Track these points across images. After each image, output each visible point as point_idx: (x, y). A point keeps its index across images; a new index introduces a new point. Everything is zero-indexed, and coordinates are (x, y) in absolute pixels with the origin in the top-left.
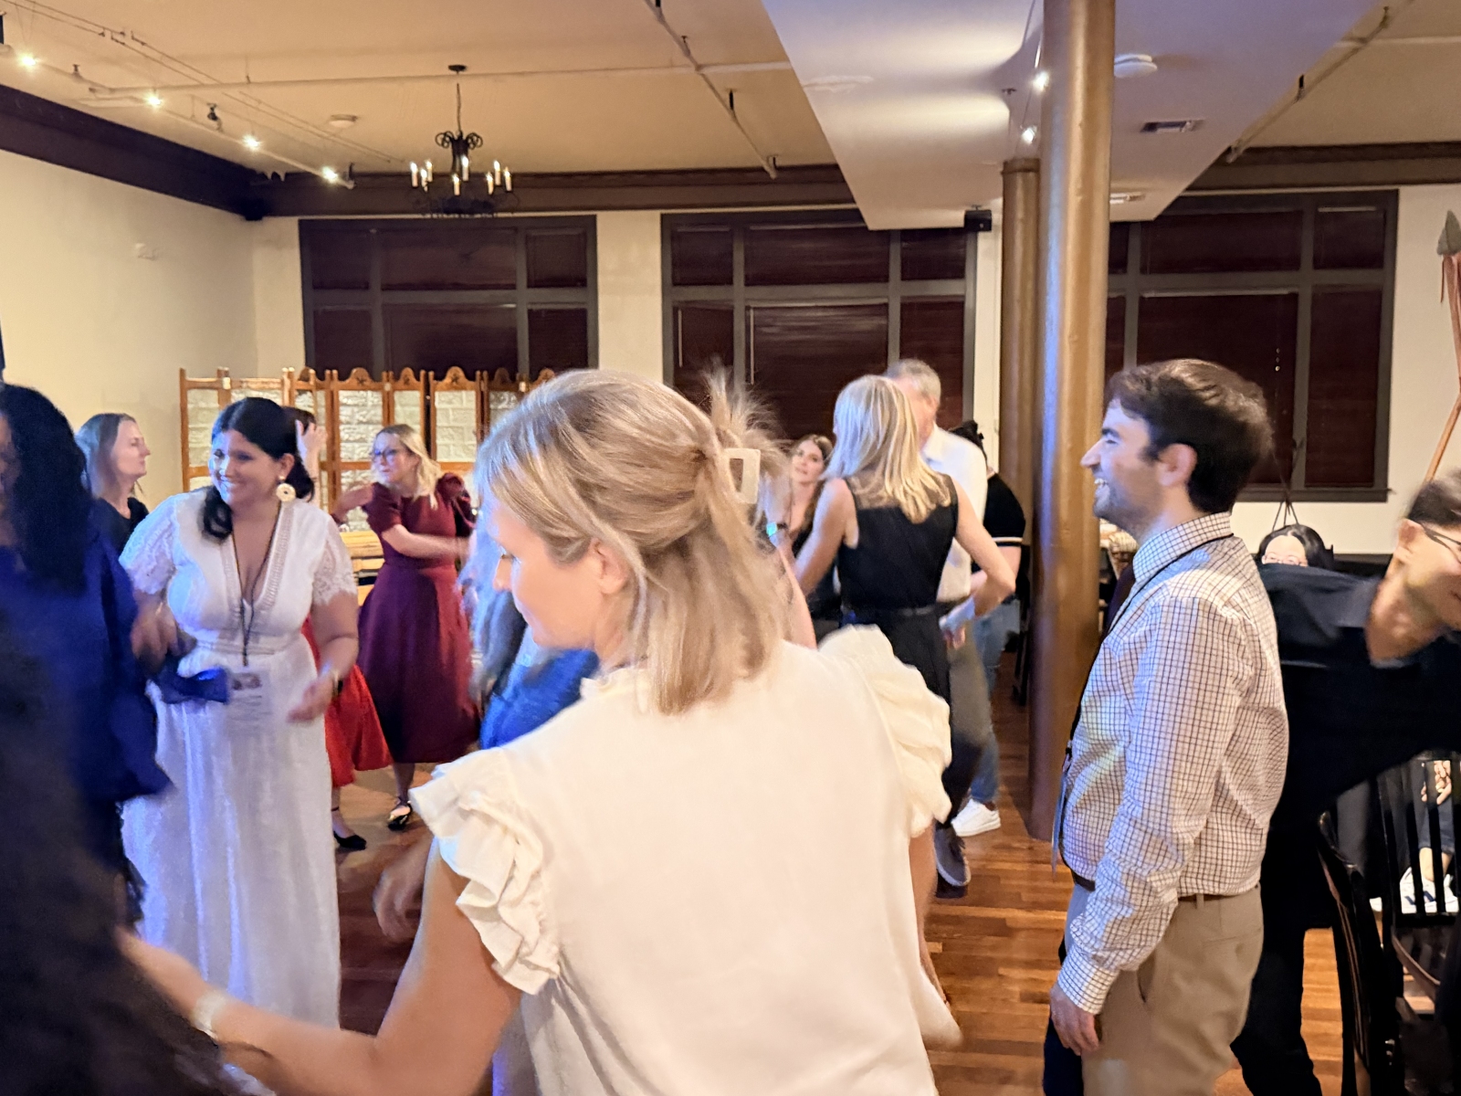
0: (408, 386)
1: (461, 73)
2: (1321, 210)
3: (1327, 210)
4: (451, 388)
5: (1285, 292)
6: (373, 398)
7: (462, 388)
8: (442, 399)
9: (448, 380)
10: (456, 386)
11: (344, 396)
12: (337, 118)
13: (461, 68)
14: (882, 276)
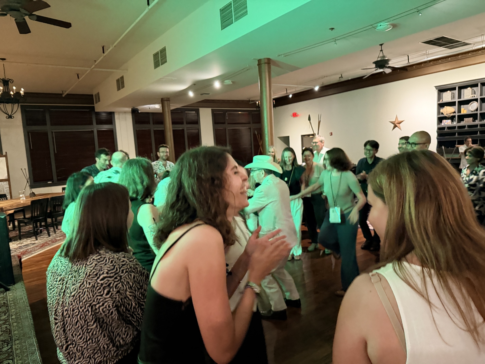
1: (4, 61)
2: (186, 112)
3: (187, 112)
5: (181, 129)
13: (5, 59)
14: (91, 123)
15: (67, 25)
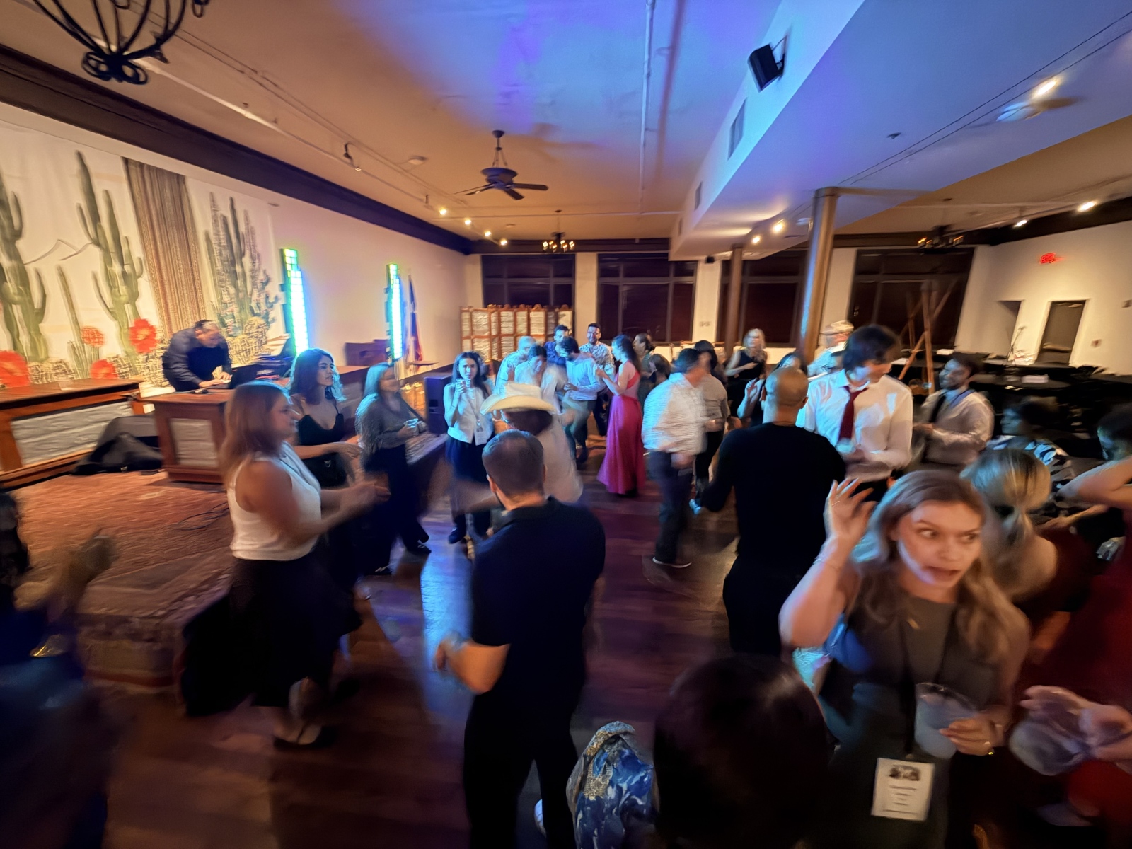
0: (522, 310)
1: (559, 213)
4: (535, 311)
6: (510, 314)
7: (539, 311)
8: (532, 314)
9: (534, 309)
10: (538, 310)
11: (503, 313)
12: (508, 225)
13: (559, 211)
14: (668, 275)
15: (544, 188)
